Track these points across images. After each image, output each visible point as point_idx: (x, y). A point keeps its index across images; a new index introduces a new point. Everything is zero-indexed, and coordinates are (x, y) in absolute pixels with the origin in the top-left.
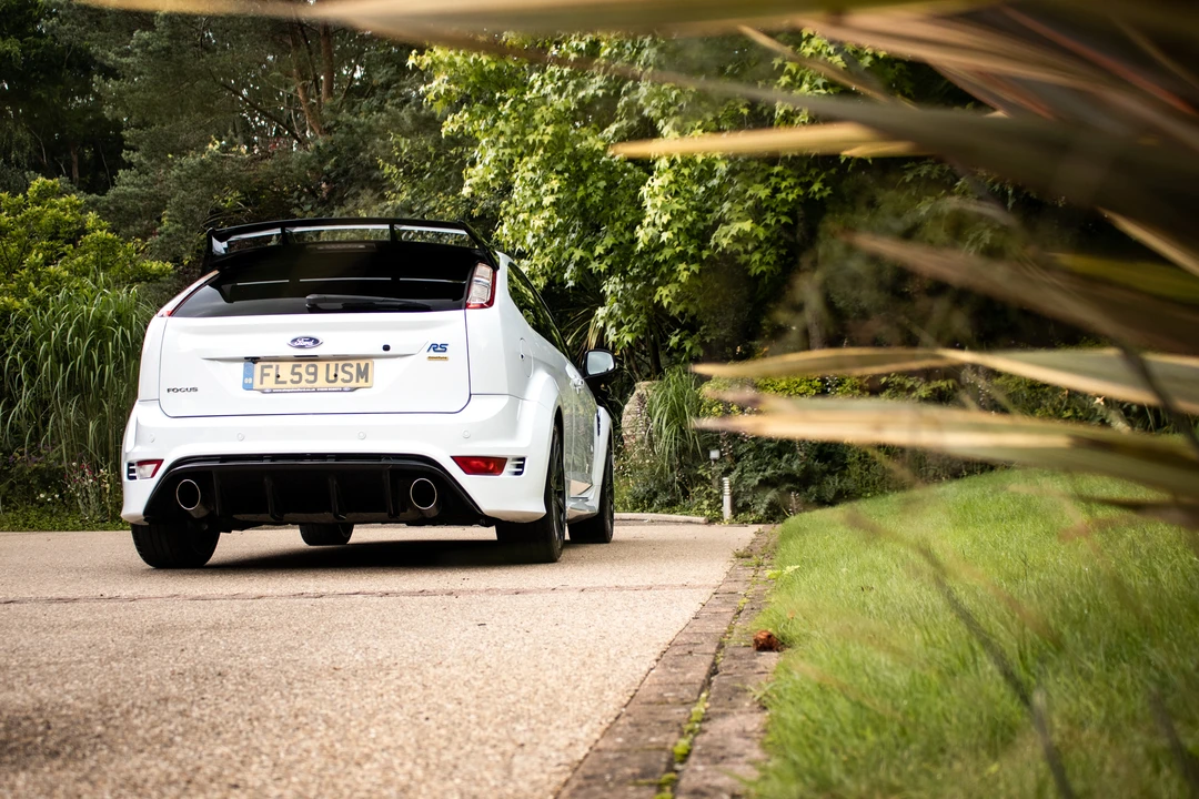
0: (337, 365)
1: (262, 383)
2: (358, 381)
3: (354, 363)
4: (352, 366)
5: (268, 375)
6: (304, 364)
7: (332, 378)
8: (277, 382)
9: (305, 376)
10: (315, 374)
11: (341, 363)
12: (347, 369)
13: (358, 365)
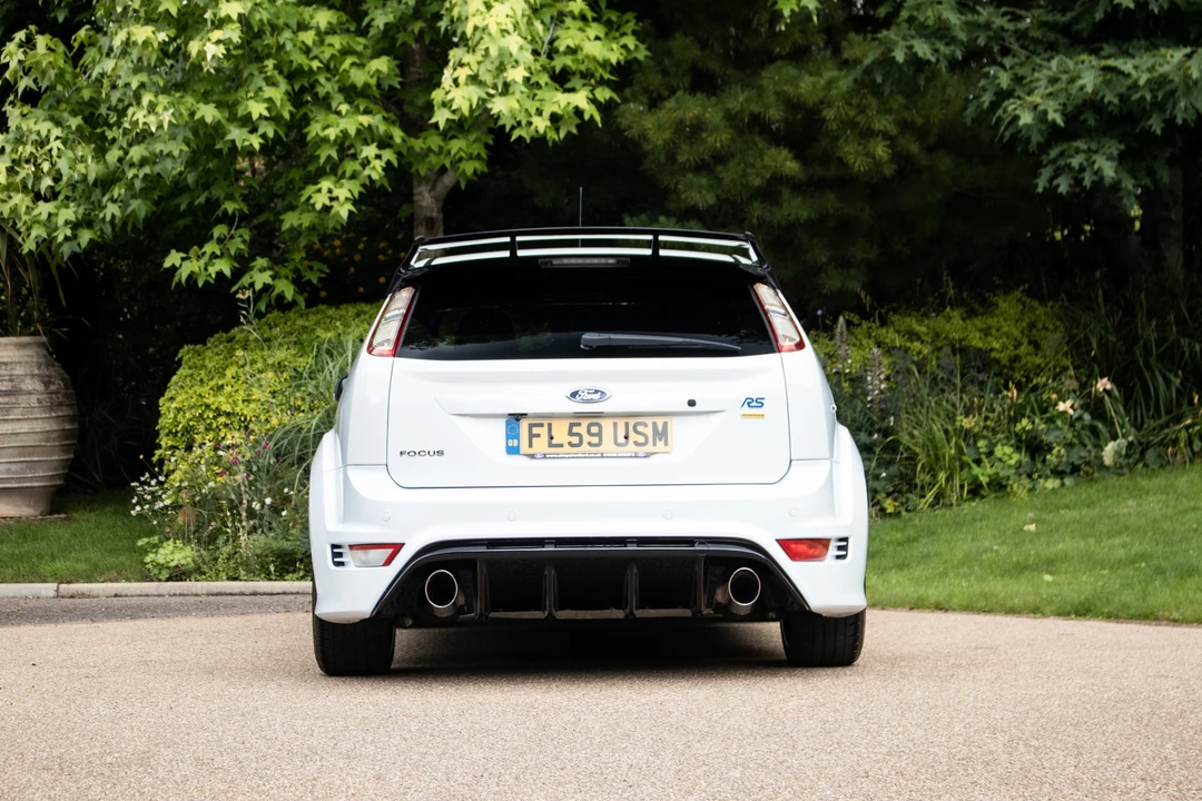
0: (627, 424)
1: (531, 446)
2: (655, 444)
3: (649, 421)
4: (646, 425)
5: (538, 436)
6: (585, 423)
7: (621, 440)
8: (551, 445)
9: (587, 438)
10: (599, 435)
11: (632, 422)
12: (640, 428)
13: (655, 424)
